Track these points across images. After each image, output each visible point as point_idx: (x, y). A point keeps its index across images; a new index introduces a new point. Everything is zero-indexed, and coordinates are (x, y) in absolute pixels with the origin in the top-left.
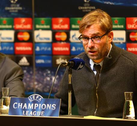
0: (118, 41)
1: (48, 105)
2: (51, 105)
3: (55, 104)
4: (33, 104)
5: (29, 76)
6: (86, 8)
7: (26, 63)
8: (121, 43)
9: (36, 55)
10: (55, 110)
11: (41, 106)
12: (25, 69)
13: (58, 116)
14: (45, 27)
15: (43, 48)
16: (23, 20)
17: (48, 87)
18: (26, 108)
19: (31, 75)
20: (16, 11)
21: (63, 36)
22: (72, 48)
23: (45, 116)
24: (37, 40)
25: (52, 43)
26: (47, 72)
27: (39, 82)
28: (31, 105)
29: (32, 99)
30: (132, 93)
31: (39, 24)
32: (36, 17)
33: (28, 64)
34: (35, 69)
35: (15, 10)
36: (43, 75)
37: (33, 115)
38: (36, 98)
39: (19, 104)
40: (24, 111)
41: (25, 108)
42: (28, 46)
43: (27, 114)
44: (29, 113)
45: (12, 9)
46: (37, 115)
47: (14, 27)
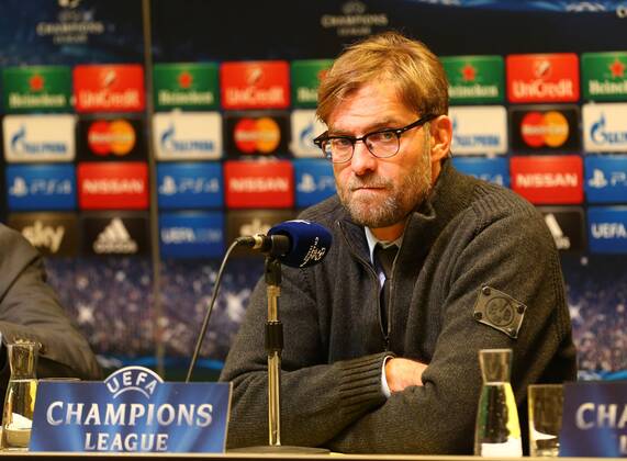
0: (479, 149)
1: (182, 407)
2: (192, 407)
3: (209, 403)
4: (122, 407)
5: (136, 295)
6: (350, 21)
7: (124, 243)
8: (491, 156)
9: (161, 211)
10: (209, 426)
11: (154, 412)
12: (120, 269)
13: (221, 452)
14: (195, 98)
15: (187, 184)
16: (109, 74)
17: (212, 335)
18: (98, 422)
19: (145, 289)
20: (82, 39)
21: (267, 135)
22: (301, 181)
23: (173, 451)
24: (163, 151)
25: (222, 161)
26: (207, 276)
27: (173, 315)
28: (116, 410)
29: (122, 386)
30: (508, 354)
31: (171, 90)
32: (156, 60)
33: (131, 247)
34: (158, 266)
35: (75, 33)
36: (191, 289)
37: (125, 450)
38: (138, 383)
39: (70, 406)
40: (89, 435)
41: (92, 420)
42: (130, 178)
43: (100, 447)
44: (109, 441)
45: (63, 29)
46: (139, 450)
47: (73, 101)
